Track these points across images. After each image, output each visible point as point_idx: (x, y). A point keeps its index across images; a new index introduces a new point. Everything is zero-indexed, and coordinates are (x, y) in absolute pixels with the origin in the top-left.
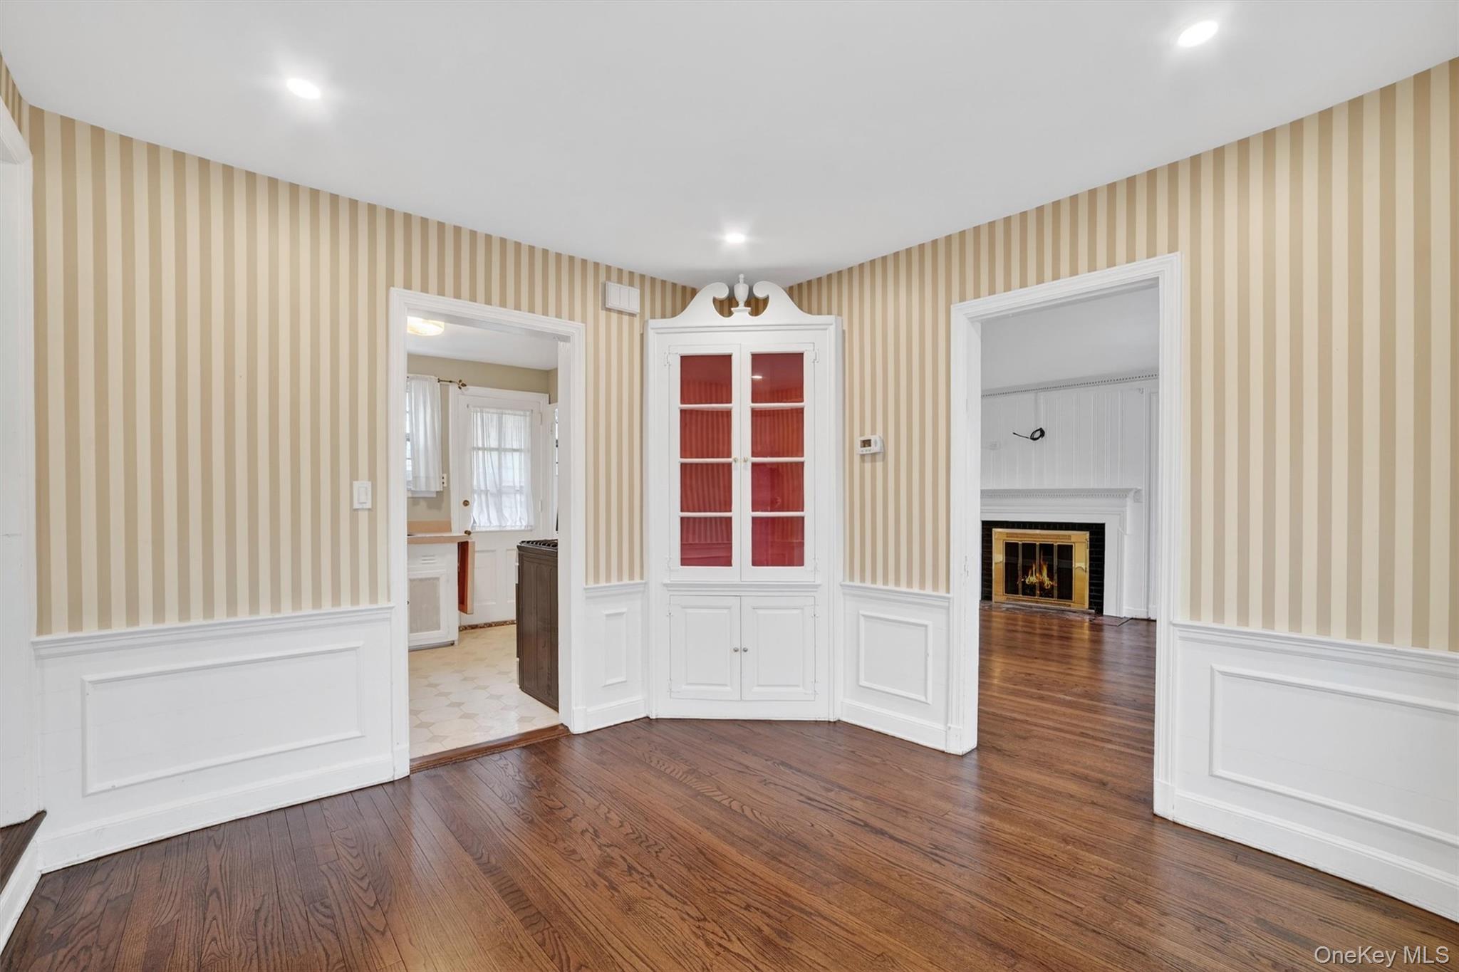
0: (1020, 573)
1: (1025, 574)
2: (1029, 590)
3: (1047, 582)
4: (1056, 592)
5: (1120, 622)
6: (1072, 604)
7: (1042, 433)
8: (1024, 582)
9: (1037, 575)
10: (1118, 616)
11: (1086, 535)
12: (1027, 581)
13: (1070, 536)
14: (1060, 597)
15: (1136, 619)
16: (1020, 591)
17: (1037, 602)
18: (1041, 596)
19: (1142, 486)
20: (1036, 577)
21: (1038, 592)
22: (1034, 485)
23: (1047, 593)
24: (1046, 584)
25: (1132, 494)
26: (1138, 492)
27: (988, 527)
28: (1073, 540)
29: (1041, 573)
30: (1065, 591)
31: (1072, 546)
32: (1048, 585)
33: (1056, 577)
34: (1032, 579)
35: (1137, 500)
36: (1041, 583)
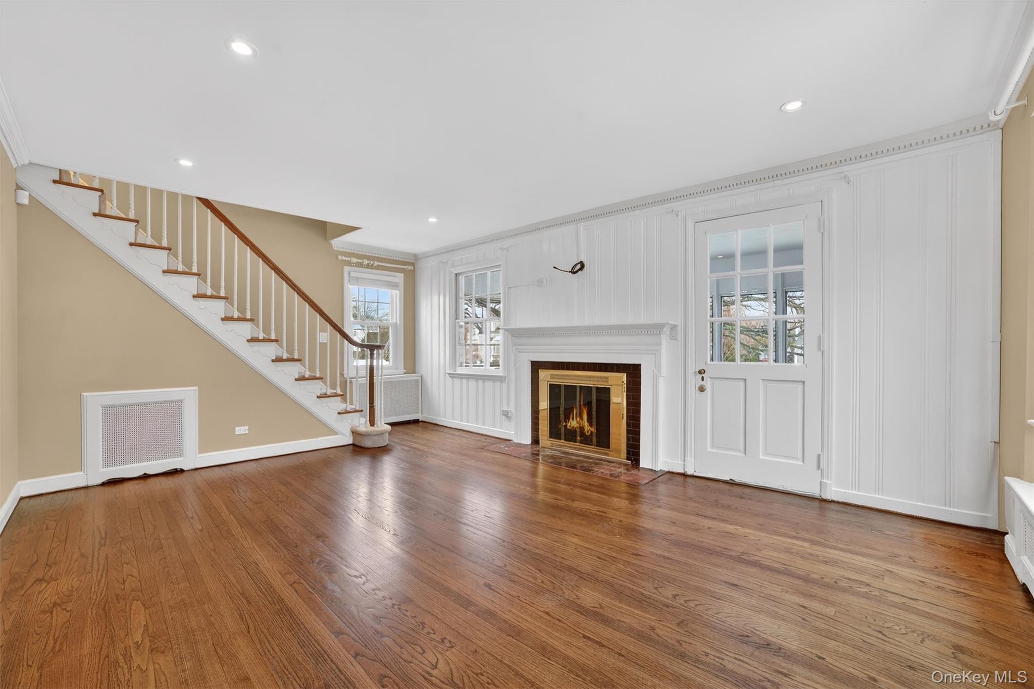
0: (562, 416)
1: (567, 418)
2: (571, 436)
3: (587, 427)
4: (594, 439)
5: (657, 476)
6: (609, 452)
7: (583, 266)
8: (566, 426)
9: (578, 419)
10: (654, 469)
11: (624, 376)
12: (569, 425)
13: (607, 378)
14: (599, 444)
15: (672, 473)
16: (563, 436)
17: (578, 449)
18: (581, 442)
19: (679, 322)
20: (577, 422)
21: (579, 438)
22: (576, 322)
23: (586, 440)
24: (586, 430)
25: (666, 330)
26: (674, 328)
27: (536, 366)
28: (610, 383)
29: (581, 418)
30: (603, 439)
31: (610, 388)
32: (588, 431)
33: (594, 423)
34: (573, 423)
35: (673, 337)
36: (582, 428)
